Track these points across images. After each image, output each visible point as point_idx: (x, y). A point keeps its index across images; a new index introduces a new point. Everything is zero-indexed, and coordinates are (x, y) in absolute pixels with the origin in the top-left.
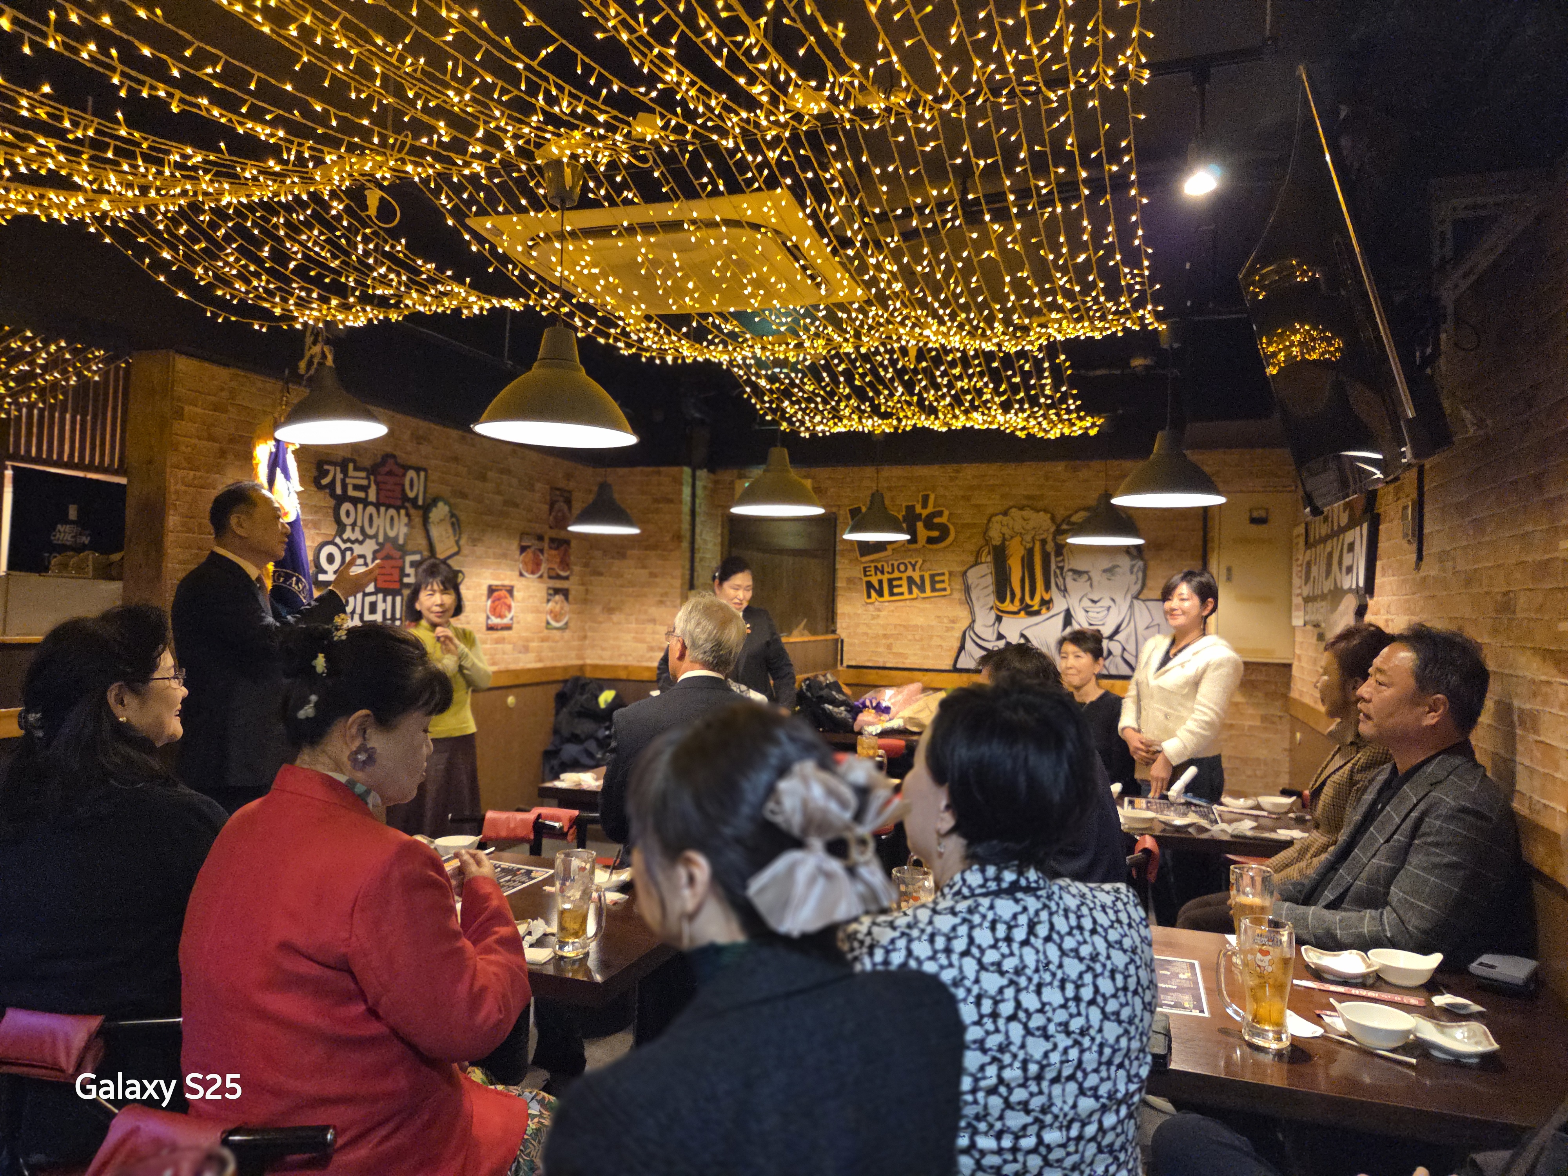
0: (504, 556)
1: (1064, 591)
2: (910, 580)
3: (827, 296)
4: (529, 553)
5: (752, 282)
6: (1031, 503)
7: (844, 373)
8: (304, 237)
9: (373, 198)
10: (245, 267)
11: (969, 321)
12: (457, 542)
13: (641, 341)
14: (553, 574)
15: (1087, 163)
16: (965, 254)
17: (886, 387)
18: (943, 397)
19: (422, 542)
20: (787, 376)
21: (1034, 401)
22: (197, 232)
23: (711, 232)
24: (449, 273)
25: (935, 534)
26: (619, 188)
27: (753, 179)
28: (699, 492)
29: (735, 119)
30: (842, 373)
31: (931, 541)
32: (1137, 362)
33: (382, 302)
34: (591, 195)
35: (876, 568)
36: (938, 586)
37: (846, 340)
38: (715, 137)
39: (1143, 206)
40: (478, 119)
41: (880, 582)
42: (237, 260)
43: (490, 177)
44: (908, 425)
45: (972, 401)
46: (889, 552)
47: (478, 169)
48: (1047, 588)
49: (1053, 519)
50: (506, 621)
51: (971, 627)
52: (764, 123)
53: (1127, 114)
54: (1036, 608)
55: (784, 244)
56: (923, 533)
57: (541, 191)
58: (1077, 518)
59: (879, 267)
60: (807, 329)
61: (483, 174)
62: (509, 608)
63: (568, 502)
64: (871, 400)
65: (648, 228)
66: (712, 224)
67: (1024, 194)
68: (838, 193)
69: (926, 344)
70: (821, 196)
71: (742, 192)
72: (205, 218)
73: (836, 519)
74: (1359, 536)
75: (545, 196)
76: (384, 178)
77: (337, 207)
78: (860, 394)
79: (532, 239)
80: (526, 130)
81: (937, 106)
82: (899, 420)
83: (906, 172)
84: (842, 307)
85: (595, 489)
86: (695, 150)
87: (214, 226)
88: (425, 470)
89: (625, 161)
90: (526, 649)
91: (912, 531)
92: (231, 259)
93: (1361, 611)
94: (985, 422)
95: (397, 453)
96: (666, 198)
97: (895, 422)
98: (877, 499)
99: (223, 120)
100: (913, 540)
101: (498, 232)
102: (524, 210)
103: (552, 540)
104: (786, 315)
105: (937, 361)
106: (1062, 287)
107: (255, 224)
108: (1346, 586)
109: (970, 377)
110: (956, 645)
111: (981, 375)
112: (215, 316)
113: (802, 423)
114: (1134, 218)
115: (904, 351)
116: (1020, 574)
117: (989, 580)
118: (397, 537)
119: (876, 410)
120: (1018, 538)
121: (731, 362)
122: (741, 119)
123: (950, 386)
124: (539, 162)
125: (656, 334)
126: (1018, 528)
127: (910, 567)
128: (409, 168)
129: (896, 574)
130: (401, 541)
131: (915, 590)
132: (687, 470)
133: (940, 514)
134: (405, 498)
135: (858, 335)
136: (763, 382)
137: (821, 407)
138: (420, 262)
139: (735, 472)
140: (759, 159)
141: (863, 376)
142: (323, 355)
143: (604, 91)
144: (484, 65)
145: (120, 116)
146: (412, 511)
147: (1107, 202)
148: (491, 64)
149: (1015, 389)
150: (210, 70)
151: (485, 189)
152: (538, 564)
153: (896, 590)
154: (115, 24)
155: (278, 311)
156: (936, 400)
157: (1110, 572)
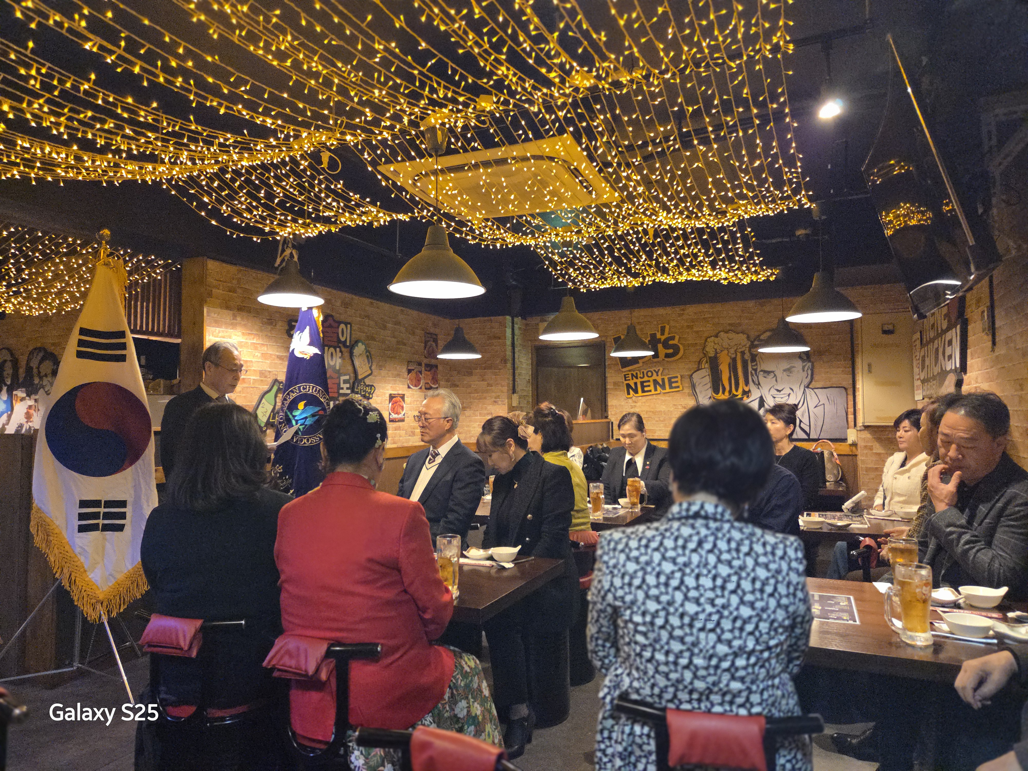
0: (398, 375)
1: (758, 385)
2: (655, 382)
3: (596, 199)
4: (413, 374)
5: (549, 193)
6: (733, 328)
7: (608, 248)
8: (284, 183)
9: (325, 157)
10: (250, 203)
11: (687, 207)
12: (370, 368)
13: (481, 234)
14: (428, 386)
15: (757, 104)
16: (682, 166)
17: (635, 256)
18: (672, 260)
19: (350, 368)
20: (572, 252)
21: (731, 260)
22: (224, 185)
23: (525, 163)
24: (368, 200)
25: (671, 351)
26: (469, 141)
27: (550, 129)
28: (517, 332)
29: (539, 94)
30: (606, 249)
31: (667, 356)
32: (800, 232)
33: (327, 221)
34: (452, 146)
35: (632, 375)
36: (674, 385)
37: (608, 226)
38: (527, 106)
39: (795, 128)
40: (389, 105)
41: (636, 384)
42: (246, 199)
43: (393, 140)
44: (649, 280)
45: (691, 262)
46: (641, 364)
47: (387, 135)
48: (747, 383)
49: (748, 338)
50: (400, 416)
52: (556, 94)
53: (781, 71)
54: (740, 396)
55: (569, 168)
56: (662, 351)
57: (423, 146)
58: (763, 337)
59: (628, 178)
60: (584, 220)
61: (390, 138)
62: (402, 408)
63: (435, 341)
64: (625, 265)
65: (486, 164)
66: (526, 159)
67: (718, 127)
68: (602, 134)
69: (659, 226)
70: (591, 136)
71: (543, 138)
72: (228, 176)
73: (605, 345)
74: (955, 335)
75: (426, 149)
76: (332, 144)
77: (304, 163)
78: (618, 261)
79: (417, 175)
80: (416, 110)
81: (661, 76)
82: (644, 278)
83: (644, 117)
84: (606, 205)
85: (453, 332)
86: (515, 114)
87: (233, 180)
88: (350, 324)
89: (473, 124)
90: (413, 434)
91: (655, 349)
92: (243, 199)
93: (959, 384)
94: (700, 276)
95: (334, 312)
96: (497, 145)
97: (641, 280)
98: (631, 329)
99: (247, 117)
100: (656, 356)
101: (396, 172)
102: (413, 159)
103: (427, 365)
104: (571, 212)
105: (667, 237)
106: (746, 183)
107: (257, 178)
108: (948, 368)
109: (689, 246)
111: (696, 244)
112: (232, 234)
113: (582, 283)
114: (789, 136)
115: (645, 232)
117: (708, 379)
118: (335, 365)
119: (629, 271)
120: (726, 352)
121: (536, 245)
122: (543, 94)
123: (676, 253)
124: (422, 129)
125: (491, 229)
126: (725, 345)
127: (655, 374)
128: (348, 138)
129: (646, 378)
130: (337, 368)
131: (658, 387)
132: (508, 318)
133: (673, 338)
134: (339, 341)
135: (616, 223)
136: (556, 258)
137: (593, 272)
138: (351, 194)
139: (539, 318)
140: (553, 117)
141: (619, 250)
142: (291, 255)
143: (463, 83)
144: (396, 73)
145: (192, 118)
146: (343, 349)
147: (771, 127)
148: (400, 73)
149: (719, 252)
150: (243, 89)
151: (390, 147)
152: (419, 381)
153: (646, 389)
154: (195, 66)
155: (267, 229)
156: (668, 263)
157: (789, 371)
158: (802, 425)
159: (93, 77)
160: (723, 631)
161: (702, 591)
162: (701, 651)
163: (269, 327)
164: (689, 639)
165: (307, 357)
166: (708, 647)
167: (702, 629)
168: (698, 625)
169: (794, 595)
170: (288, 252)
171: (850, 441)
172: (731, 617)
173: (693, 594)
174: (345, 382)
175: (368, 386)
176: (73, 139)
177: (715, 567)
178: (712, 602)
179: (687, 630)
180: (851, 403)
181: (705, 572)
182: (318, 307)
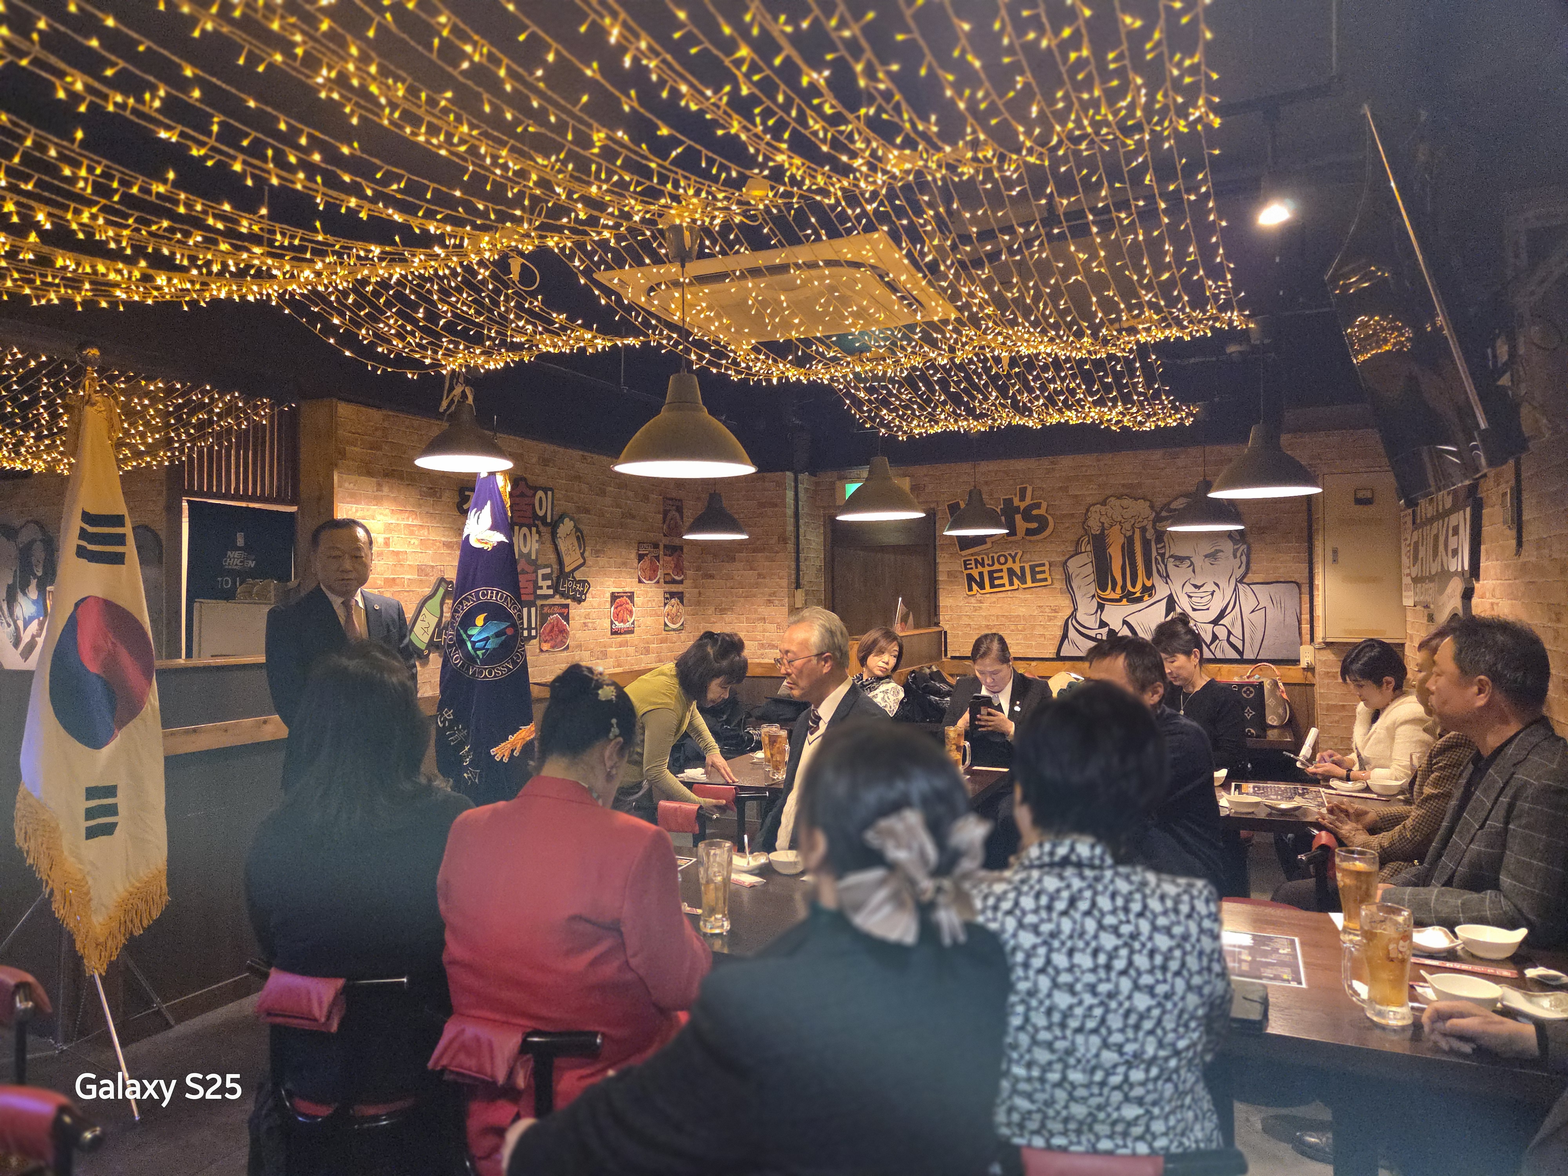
0: (624, 564)
1: (1166, 578)
2: (1011, 572)
3: (923, 321)
4: (646, 563)
5: (852, 314)
6: (1130, 493)
7: (940, 381)
8: (454, 299)
9: (516, 265)
10: (403, 327)
11: (1059, 336)
12: (582, 554)
13: (749, 368)
14: (668, 578)
15: (1165, 196)
16: (1052, 281)
17: (979, 391)
18: (1037, 398)
19: (552, 556)
20: (885, 387)
21: (1127, 399)
22: (363, 300)
23: (814, 272)
24: (579, 322)
25: (1035, 525)
26: (731, 245)
27: (852, 227)
28: (802, 495)
30: (937, 382)
31: (1029, 532)
32: (1232, 350)
33: (518, 347)
34: (707, 250)
35: (976, 561)
36: (1039, 577)
37: (941, 355)
38: (818, 198)
39: (1223, 229)
41: (981, 574)
42: (396, 322)
43: (618, 242)
44: (1002, 424)
45: (1065, 402)
46: (989, 545)
47: (608, 236)
48: (1149, 575)
49: (1152, 507)
50: (628, 625)
51: (1073, 615)
52: (864, 182)
53: (1202, 151)
54: (1138, 595)
55: (882, 280)
56: (1021, 525)
57: (663, 251)
58: (1177, 505)
59: (972, 295)
60: (904, 349)
61: (612, 240)
62: (631, 613)
63: (680, 510)
64: (966, 404)
65: (755, 272)
67: (1107, 225)
68: (931, 235)
69: (1018, 353)
70: (916, 238)
71: (843, 237)
72: (369, 288)
73: (935, 515)
74: (1462, 519)
75: (666, 255)
76: (526, 249)
77: (483, 273)
78: (956, 399)
79: (653, 289)
80: (653, 208)
81: (1021, 158)
82: (994, 420)
83: (994, 213)
84: (937, 329)
85: (706, 500)
86: (801, 210)
87: (376, 294)
88: (551, 489)
89: (737, 221)
90: (647, 651)
91: (1011, 525)
92: (392, 321)
93: (1468, 594)
94: (1079, 418)
95: (528, 476)
96: (774, 248)
97: (990, 422)
98: (975, 495)
100: (1011, 534)
101: (622, 283)
102: (647, 266)
103: (665, 546)
104: (885, 339)
105: (1030, 367)
106: (1148, 302)
107: (412, 291)
108: (1452, 569)
109: (1063, 380)
110: (1059, 633)
111: (1074, 377)
112: (375, 369)
113: (900, 428)
114: (1214, 240)
115: (997, 360)
116: (1120, 562)
117: (1089, 569)
118: (529, 554)
119: (971, 412)
120: (1118, 527)
121: (832, 379)
123: (1043, 388)
124: (661, 228)
125: (763, 362)
126: (1117, 516)
127: (1010, 559)
128: (551, 241)
129: (997, 566)
130: (533, 557)
131: (1015, 581)
132: (789, 475)
133: (1038, 506)
134: (535, 516)
135: (952, 350)
136: (862, 395)
137: (917, 413)
138: (554, 314)
139: (835, 474)
140: (858, 211)
141: (958, 383)
142: (464, 395)
143: (724, 175)
144: (625, 166)
145: (318, 224)
146: (542, 528)
147: (1187, 226)
148: (628, 165)
149: (1107, 388)
150: (395, 187)
151: (613, 250)
152: (655, 570)
153: (997, 582)
154: (324, 160)
155: (428, 361)
156: (1030, 401)
157: (1212, 556)
158: (1232, 639)
159: (171, 175)
160: (1110, 1032)
161: (1078, 974)
162: (1079, 1061)
163: (431, 500)
164: (1060, 1045)
165: (488, 547)
166: (1089, 1056)
167: (1079, 1030)
168: (1074, 1024)
169: (1209, 970)
170: (458, 390)
171: (1303, 664)
172: (1121, 1011)
173: (1065, 978)
174: (545, 577)
175: (579, 582)
176: (139, 251)
177: (1096, 937)
178: (1092, 989)
179: (1058, 1032)
180: (1306, 607)
181: (1081, 944)
182: (504, 473)
